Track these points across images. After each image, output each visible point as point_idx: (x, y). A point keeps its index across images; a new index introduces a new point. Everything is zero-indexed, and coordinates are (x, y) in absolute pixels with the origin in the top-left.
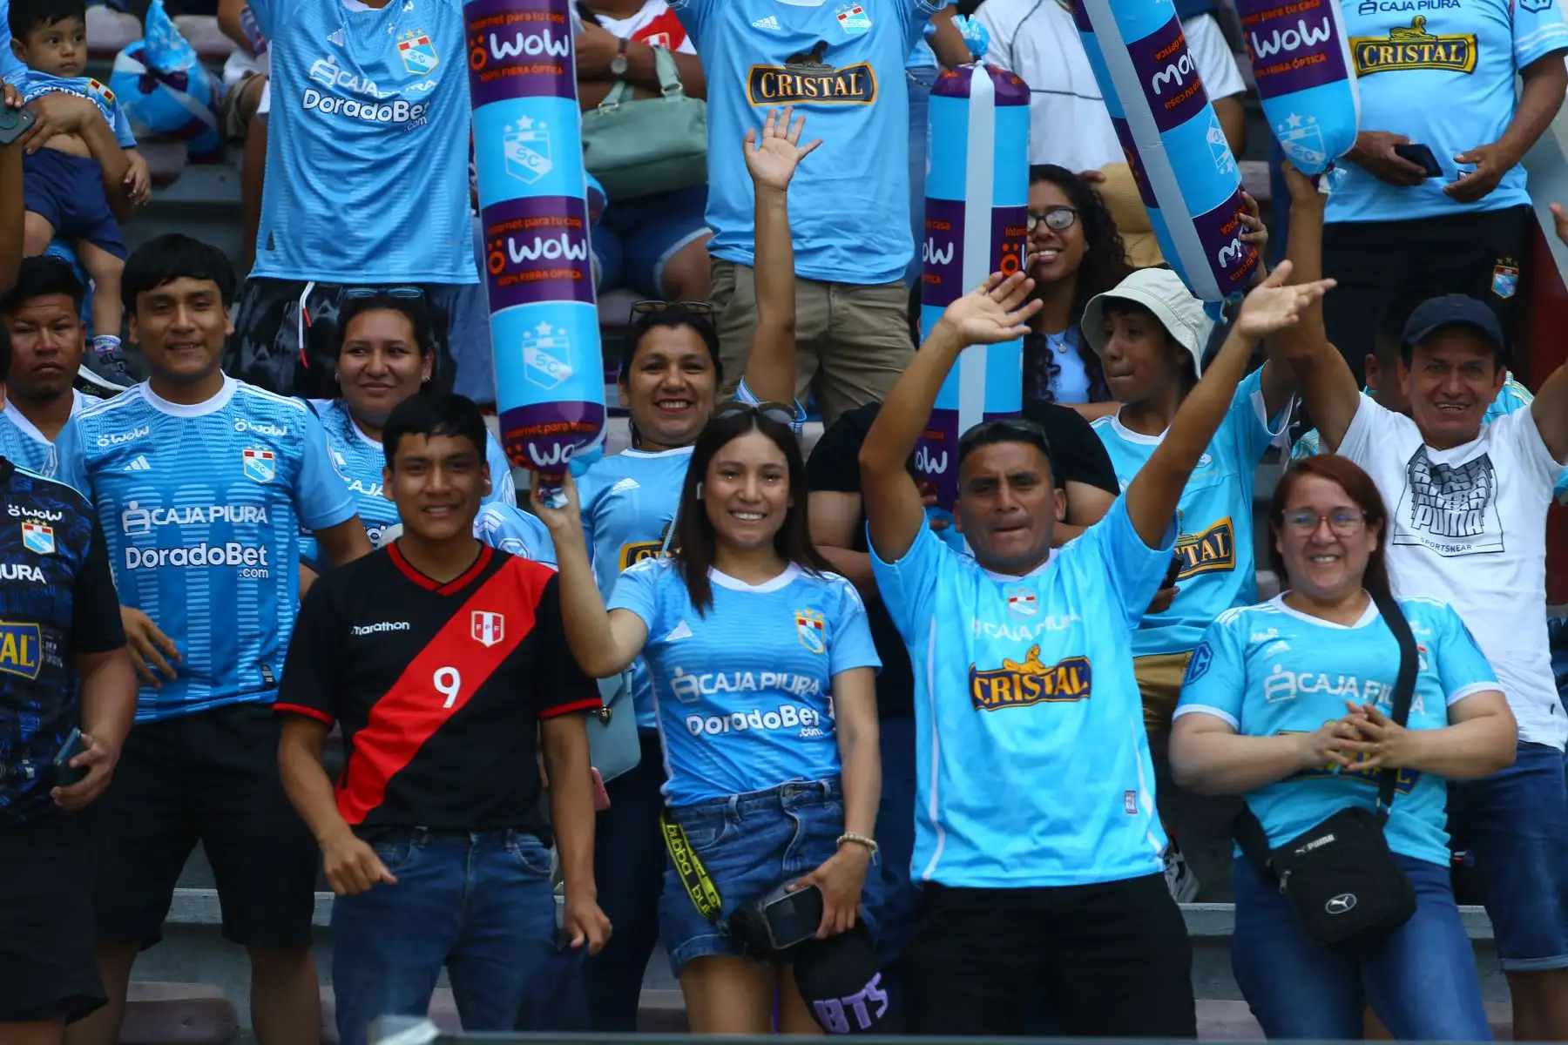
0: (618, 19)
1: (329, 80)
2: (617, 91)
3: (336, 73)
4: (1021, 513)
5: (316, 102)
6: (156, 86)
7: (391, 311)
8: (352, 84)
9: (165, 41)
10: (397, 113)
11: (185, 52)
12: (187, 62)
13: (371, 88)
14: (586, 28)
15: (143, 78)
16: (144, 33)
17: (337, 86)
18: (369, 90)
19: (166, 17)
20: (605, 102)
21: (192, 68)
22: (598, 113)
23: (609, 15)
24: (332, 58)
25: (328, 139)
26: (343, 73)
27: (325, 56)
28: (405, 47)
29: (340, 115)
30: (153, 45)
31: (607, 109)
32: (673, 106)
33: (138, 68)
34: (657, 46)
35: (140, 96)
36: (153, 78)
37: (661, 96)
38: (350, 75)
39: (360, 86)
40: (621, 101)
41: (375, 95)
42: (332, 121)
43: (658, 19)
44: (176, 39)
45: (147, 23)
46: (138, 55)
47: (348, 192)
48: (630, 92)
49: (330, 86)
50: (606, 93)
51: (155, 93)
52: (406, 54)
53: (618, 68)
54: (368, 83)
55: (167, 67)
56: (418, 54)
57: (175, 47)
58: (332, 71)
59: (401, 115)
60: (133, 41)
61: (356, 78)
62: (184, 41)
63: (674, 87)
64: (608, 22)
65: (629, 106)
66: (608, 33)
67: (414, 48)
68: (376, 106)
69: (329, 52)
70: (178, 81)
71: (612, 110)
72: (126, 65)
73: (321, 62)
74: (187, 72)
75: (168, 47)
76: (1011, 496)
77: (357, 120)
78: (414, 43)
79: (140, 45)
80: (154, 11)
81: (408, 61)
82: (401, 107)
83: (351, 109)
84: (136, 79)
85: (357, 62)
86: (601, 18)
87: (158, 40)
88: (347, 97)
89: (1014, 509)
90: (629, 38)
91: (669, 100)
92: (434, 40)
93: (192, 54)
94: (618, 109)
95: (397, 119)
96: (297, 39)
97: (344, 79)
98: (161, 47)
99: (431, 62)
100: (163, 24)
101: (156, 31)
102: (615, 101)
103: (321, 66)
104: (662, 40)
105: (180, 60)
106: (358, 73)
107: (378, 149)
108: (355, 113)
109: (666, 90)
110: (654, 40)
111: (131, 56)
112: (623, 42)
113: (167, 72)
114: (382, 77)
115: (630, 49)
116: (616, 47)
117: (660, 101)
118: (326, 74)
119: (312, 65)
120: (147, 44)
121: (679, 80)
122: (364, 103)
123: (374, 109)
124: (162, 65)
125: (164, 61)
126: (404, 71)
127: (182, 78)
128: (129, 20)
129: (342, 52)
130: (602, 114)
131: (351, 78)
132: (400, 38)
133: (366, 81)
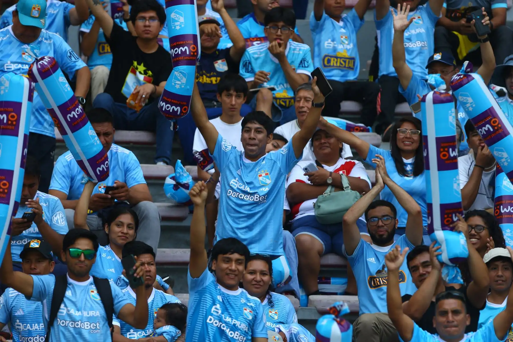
0: (329, 166)
1: (235, 186)
2: (329, 189)
3: (238, 184)
4: (455, 323)
5: (231, 193)
6: (179, 188)
7: (261, 261)
8: (242, 188)
9: (182, 173)
10: (255, 198)
11: (188, 176)
12: (189, 180)
13: (248, 189)
14: (318, 168)
15: (174, 185)
16: (175, 171)
17: (238, 188)
18: (247, 190)
19: (182, 165)
20: (325, 192)
21: (190, 182)
22: (323, 196)
23: (326, 165)
24: (237, 179)
25: (233, 206)
26: (240, 184)
27: (235, 178)
28: (260, 176)
29: (238, 198)
30: (178, 175)
31: (326, 195)
32: (348, 193)
33: (173, 182)
34: (342, 174)
35: (174, 191)
36: (178, 186)
37: (344, 190)
38: (242, 184)
39: (244, 188)
40: (330, 192)
41: (249, 191)
42: (235, 200)
43: (342, 165)
44: (185, 172)
45: (176, 168)
46: (173, 178)
47: (239, 224)
48: (333, 189)
49: (235, 188)
50: (326, 189)
51: (179, 190)
52: (261, 178)
53: (329, 181)
54: (247, 188)
55: (182, 182)
56: (264, 178)
57: (185, 175)
58: (237, 183)
59: (257, 199)
60: (172, 173)
61: (244, 186)
62: (188, 173)
63: (348, 187)
64: (326, 167)
65: (333, 194)
66: (326, 170)
67: (263, 176)
68: (249, 195)
69: (236, 177)
70: (186, 186)
71: (327, 195)
72: (169, 181)
73: (234, 180)
74: (189, 183)
75: (183, 175)
76: (452, 317)
77: (243, 200)
78: (264, 175)
79: (174, 175)
80: (178, 164)
81: (261, 181)
82: (257, 196)
83: (241, 196)
84: (172, 186)
85: (244, 180)
86: (323, 165)
87: (179, 173)
88: (240, 192)
89: (453, 322)
90: (333, 172)
91: (346, 191)
92: (270, 174)
93: (191, 178)
94: (329, 195)
95: (255, 200)
96: (228, 173)
97: (240, 186)
98: (180, 175)
99: (268, 181)
100: (181, 168)
101: (179, 170)
102: (329, 192)
103: (233, 181)
104: (344, 172)
105: (187, 179)
106: (245, 184)
107: (249, 210)
108: (242, 198)
109: (345, 188)
110: (341, 172)
111: (171, 178)
112: (331, 173)
113: (182, 183)
114: (252, 186)
115: (333, 175)
116: (329, 174)
117: (343, 191)
118: (235, 184)
119: (231, 181)
120: (176, 174)
121: (349, 185)
122: (245, 194)
123: (249, 197)
124: (181, 181)
125: (181, 180)
126: (259, 184)
127: (187, 185)
128: (170, 167)
129: (240, 177)
130: (324, 196)
131: (242, 185)
132: (259, 172)
133: (246, 187)
